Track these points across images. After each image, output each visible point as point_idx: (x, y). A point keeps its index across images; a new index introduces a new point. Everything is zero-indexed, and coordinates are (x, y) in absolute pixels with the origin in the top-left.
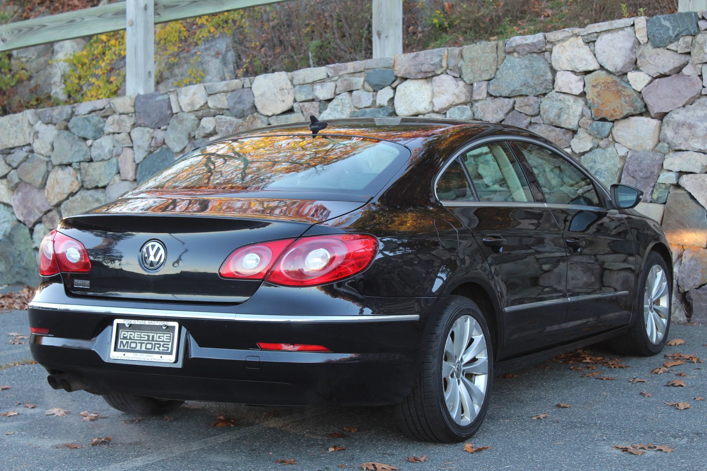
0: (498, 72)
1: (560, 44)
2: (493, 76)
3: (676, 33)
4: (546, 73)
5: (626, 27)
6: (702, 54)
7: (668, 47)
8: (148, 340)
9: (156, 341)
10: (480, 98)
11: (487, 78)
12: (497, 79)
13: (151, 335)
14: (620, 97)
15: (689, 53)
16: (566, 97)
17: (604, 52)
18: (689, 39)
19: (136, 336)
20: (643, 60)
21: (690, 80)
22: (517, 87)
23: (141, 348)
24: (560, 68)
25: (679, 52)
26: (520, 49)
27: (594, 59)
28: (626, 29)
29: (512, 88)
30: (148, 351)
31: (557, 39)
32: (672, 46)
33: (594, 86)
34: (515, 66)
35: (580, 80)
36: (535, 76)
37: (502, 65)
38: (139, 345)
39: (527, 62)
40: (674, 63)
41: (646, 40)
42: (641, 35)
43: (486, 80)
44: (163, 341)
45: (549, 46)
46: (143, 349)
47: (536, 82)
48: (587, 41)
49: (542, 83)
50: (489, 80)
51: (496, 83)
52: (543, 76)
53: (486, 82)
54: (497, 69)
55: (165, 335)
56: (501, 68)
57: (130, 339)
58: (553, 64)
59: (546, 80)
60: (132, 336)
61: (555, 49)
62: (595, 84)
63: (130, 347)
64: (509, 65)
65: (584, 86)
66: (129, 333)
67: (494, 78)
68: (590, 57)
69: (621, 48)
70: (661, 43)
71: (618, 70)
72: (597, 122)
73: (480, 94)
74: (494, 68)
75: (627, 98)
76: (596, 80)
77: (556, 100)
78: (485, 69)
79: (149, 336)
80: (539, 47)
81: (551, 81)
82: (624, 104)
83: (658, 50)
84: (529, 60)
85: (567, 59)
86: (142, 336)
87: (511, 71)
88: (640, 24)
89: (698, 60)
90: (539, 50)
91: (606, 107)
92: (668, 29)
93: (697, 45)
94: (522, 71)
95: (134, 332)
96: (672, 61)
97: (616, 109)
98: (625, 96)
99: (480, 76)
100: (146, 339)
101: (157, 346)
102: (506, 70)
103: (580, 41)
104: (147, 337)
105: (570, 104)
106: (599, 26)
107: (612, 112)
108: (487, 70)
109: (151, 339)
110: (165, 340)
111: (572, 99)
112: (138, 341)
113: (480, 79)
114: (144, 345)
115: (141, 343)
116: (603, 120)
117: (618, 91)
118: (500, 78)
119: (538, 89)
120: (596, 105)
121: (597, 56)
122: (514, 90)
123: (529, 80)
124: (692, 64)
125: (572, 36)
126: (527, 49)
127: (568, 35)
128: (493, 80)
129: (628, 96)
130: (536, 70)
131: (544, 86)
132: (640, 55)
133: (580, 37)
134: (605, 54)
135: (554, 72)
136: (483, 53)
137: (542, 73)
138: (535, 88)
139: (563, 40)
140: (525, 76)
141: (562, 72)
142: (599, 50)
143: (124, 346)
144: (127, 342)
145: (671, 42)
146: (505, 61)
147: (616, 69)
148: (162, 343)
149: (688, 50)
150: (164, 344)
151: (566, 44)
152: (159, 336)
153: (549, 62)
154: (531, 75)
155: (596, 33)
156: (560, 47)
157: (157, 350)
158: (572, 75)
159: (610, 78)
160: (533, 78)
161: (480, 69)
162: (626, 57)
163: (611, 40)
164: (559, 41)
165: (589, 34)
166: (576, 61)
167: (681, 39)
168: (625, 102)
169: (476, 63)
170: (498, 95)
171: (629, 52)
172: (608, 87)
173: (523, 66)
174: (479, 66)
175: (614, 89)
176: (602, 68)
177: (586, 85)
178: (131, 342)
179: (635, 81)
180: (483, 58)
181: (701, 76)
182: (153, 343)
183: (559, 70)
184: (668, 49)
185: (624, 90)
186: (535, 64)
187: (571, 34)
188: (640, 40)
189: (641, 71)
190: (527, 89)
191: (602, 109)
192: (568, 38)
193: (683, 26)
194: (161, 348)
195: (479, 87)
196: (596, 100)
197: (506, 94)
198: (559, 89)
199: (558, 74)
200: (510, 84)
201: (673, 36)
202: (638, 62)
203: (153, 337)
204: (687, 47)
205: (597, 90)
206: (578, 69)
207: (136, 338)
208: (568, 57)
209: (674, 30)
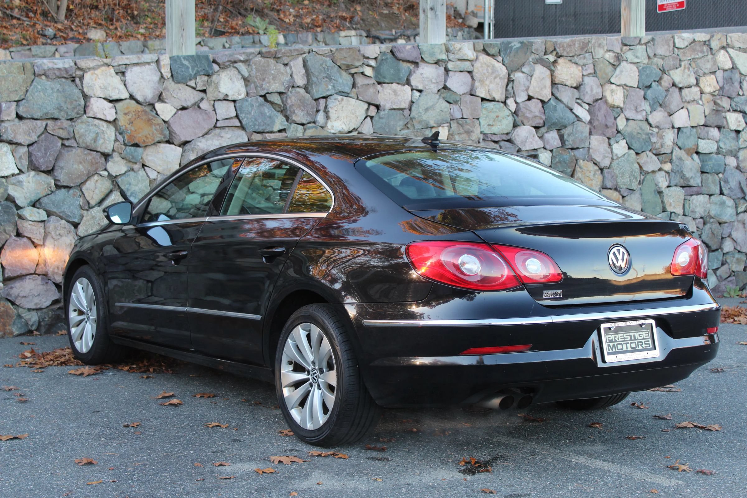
0: (28, 94)
1: (92, 71)
2: (22, 97)
3: (195, 72)
4: (80, 98)
5: (152, 62)
6: (217, 92)
7: (188, 84)
8: (631, 340)
9: (638, 339)
10: (9, 119)
11: (16, 99)
12: (27, 100)
13: (632, 334)
14: (151, 125)
15: (204, 91)
16: (101, 123)
17: (135, 83)
18: (206, 78)
19: (620, 338)
20: (167, 93)
21: (206, 114)
22: (50, 110)
23: (627, 348)
24: (94, 95)
25: (198, 89)
26: (50, 74)
27: (125, 89)
28: (151, 64)
29: (45, 111)
30: (633, 351)
31: (88, 67)
32: (192, 83)
33: (125, 114)
34: (46, 89)
35: (112, 108)
36: (68, 100)
37: (32, 87)
38: (624, 346)
39: (58, 86)
40: (194, 98)
41: (169, 75)
42: (166, 70)
43: (15, 101)
44: (643, 339)
45: (79, 73)
46: (629, 349)
47: (69, 106)
48: (117, 71)
49: (74, 108)
50: (18, 101)
51: (27, 105)
52: (76, 101)
53: (16, 103)
54: (27, 91)
55: (644, 333)
56: (30, 90)
57: (616, 341)
58: (86, 90)
59: (80, 105)
60: (616, 339)
61: (88, 77)
62: (126, 112)
63: (618, 349)
64: (39, 87)
65: (116, 113)
66: (613, 336)
67: (23, 99)
68: (122, 87)
69: (149, 81)
70: (183, 79)
71: (147, 101)
72: (130, 147)
73: (9, 115)
74: (24, 89)
75: (158, 127)
76: (127, 108)
77: (92, 125)
78: (14, 89)
79: (631, 336)
80: (70, 73)
81: (83, 107)
82: (155, 132)
83: (181, 86)
84: (61, 85)
85: (100, 87)
86: (625, 337)
87: (42, 94)
88: (165, 61)
89: (213, 97)
90: (71, 75)
91: (139, 133)
92: (188, 68)
93: (213, 84)
94: (55, 95)
95: (618, 334)
96: (192, 96)
97: (148, 136)
98: (155, 125)
99: (8, 96)
100: (629, 339)
101: (640, 344)
102: (36, 92)
103: (112, 71)
104: (629, 337)
105: (104, 129)
106: (127, 59)
107: (145, 139)
108: (16, 91)
109: (633, 339)
110: (645, 337)
111: (105, 124)
112: (622, 343)
113: (8, 100)
114: (628, 345)
115: (626, 344)
116: (136, 145)
117: (149, 120)
118: (30, 100)
119: (69, 113)
120: (129, 132)
121: (128, 86)
122: (47, 113)
123: (63, 105)
124: (208, 99)
125: (102, 65)
126: (58, 73)
127: (99, 64)
128: (23, 101)
129: (158, 124)
130: (70, 95)
131: (76, 111)
132: (165, 89)
133: (111, 67)
134: (135, 85)
135: (86, 97)
136: (9, 73)
137: (75, 98)
138: (67, 113)
139: (94, 68)
140: (57, 100)
141: (95, 99)
142: (129, 81)
143: (612, 349)
144: (614, 345)
145: (190, 80)
146: (35, 83)
147: (145, 100)
148: (643, 341)
149: (204, 88)
150: (645, 342)
151: (98, 72)
152: (639, 335)
153: (81, 88)
154: (64, 99)
155: (126, 64)
156: (92, 74)
157: (640, 348)
158: (105, 102)
159: (139, 108)
160: (65, 102)
161: (8, 89)
162: (155, 89)
163: (141, 73)
164: (89, 69)
165: (119, 65)
166: (110, 89)
167: (198, 78)
168: (156, 130)
169: (3, 83)
170: (29, 116)
171: (157, 85)
172: (139, 116)
173: (56, 90)
174: (6, 86)
175: (144, 118)
176: (132, 97)
177: (118, 112)
178: (617, 344)
179: (163, 112)
180: (10, 78)
181: (215, 110)
182: (636, 341)
183: (93, 96)
184: (187, 85)
185: (154, 119)
186: (67, 87)
187: (102, 63)
188: (164, 74)
189: (165, 102)
190: (59, 112)
191: (135, 135)
192: (99, 67)
193: (200, 67)
194: (644, 345)
195: (9, 108)
196: (128, 126)
197: (38, 116)
198: (94, 114)
199: (93, 100)
200: (42, 106)
201: (193, 74)
202: (164, 94)
203: (634, 336)
204: (204, 85)
205: (128, 117)
206: (110, 97)
207: (620, 340)
208: (102, 85)
209: (193, 69)
